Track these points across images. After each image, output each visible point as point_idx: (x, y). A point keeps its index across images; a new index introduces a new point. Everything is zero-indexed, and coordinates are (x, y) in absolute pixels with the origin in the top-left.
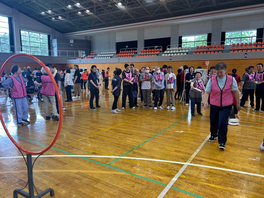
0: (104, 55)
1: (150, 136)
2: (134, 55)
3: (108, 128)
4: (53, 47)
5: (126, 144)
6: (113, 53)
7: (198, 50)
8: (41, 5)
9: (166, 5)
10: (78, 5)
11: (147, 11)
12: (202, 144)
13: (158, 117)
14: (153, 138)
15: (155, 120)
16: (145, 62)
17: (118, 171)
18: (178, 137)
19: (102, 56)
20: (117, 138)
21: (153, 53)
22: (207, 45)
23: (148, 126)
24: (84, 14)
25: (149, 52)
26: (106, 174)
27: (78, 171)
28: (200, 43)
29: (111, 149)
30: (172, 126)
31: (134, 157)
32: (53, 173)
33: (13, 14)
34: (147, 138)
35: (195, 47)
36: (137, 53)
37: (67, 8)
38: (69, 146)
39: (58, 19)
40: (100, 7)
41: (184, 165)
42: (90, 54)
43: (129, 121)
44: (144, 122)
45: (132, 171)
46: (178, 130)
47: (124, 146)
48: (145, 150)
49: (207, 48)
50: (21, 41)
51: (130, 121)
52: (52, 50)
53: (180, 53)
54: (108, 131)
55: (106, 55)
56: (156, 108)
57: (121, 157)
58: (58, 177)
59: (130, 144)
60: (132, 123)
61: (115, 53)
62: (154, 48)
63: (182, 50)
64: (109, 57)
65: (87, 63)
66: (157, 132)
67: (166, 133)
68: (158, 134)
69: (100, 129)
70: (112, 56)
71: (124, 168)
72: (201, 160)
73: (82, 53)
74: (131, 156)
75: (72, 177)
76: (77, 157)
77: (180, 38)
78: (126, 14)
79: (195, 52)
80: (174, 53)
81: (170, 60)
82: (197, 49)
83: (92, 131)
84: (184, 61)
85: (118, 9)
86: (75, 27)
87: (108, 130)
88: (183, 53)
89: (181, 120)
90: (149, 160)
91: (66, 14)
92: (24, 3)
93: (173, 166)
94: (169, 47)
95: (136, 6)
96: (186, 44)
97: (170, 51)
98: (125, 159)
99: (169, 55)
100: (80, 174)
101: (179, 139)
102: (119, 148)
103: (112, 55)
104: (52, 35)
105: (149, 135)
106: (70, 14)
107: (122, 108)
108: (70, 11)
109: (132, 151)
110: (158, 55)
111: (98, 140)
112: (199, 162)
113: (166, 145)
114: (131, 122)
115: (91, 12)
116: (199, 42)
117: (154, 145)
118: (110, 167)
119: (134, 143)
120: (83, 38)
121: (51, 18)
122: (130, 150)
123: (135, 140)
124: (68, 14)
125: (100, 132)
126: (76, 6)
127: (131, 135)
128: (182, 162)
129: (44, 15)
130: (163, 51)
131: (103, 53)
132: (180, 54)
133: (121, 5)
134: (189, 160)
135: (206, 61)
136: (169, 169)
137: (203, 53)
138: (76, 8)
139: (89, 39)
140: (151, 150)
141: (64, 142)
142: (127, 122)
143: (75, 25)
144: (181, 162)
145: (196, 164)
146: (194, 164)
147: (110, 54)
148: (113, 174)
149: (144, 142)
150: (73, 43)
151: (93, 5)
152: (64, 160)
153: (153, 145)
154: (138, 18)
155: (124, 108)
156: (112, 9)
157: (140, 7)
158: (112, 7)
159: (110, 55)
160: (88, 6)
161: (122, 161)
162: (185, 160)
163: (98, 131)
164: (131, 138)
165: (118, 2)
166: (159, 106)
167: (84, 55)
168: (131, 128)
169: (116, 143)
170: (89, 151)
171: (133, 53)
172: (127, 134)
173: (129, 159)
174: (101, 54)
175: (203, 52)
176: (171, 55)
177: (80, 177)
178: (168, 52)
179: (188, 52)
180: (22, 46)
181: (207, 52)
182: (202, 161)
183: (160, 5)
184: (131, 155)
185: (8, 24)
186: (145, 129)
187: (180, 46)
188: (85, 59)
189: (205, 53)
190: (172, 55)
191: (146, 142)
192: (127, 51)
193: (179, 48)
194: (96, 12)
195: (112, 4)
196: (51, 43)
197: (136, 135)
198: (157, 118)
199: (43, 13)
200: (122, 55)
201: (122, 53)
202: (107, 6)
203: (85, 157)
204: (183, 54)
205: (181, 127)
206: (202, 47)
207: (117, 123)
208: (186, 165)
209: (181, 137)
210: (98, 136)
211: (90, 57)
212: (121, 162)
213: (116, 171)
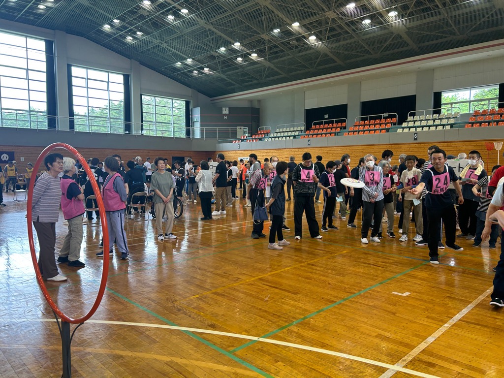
0: (282, 134)
1: (334, 299)
2: (339, 132)
3: (254, 277)
4: (194, 122)
5: (280, 312)
6: (299, 129)
7: (477, 119)
8: (175, 51)
9: (406, 32)
10: (237, 45)
11: (367, 48)
12: (446, 325)
13: (364, 258)
14: (338, 305)
15: (355, 265)
16: (361, 146)
17: (245, 369)
18: (395, 305)
19: (279, 135)
20: (267, 299)
21: (378, 127)
22: (499, 108)
23: (337, 277)
24: (247, 61)
25: (370, 125)
26: (219, 370)
27: (172, 358)
28: (484, 105)
29: (247, 319)
30: (389, 279)
31: (287, 342)
32: (127, 358)
33: (131, 69)
34: (326, 304)
35: (471, 112)
36: (345, 128)
37: (219, 53)
38: (174, 306)
39: (203, 73)
40: (276, 47)
41: (388, 369)
42: (256, 133)
43: (300, 265)
44: (330, 269)
45: (272, 371)
46: (398, 290)
47: (274, 316)
48: (314, 329)
49: (498, 114)
50: (142, 112)
51: (303, 264)
52: (191, 127)
53: (437, 126)
54: (253, 283)
55: (286, 134)
56: (365, 240)
57: (261, 339)
58: (132, 368)
59: (286, 314)
60: (306, 269)
61: (303, 129)
62: (380, 118)
63: (441, 119)
64: (292, 138)
65: (250, 149)
66: (353, 291)
67: (371, 294)
68: (353, 295)
69: (240, 276)
70: (297, 136)
71: (259, 362)
72: (431, 363)
73: (242, 131)
74: (281, 339)
75: (157, 371)
76: (178, 330)
77: (438, 97)
78: (326, 55)
79: (470, 123)
80: (423, 127)
81: (412, 141)
82: (474, 116)
83: (224, 280)
84: (444, 142)
85: (309, 48)
86: (233, 85)
87: (253, 281)
88: (444, 126)
89: (413, 268)
90: (314, 352)
91: (216, 64)
92: (148, 50)
93: (362, 370)
94: (413, 115)
95: (345, 39)
96: (451, 108)
97: (414, 123)
98: (268, 344)
99: (413, 130)
100: (172, 365)
101: (394, 311)
102: (263, 319)
103: (297, 133)
104: (192, 101)
105: (334, 297)
106: (223, 62)
107: (296, 237)
108: (224, 57)
109: (287, 329)
110: (388, 131)
111: (229, 300)
112: (424, 366)
113: (362, 320)
114: (304, 267)
115: (259, 56)
116: (483, 103)
117: (337, 318)
118: (232, 357)
119: (298, 311)
120: (246, 105)
121: (191, 72)
122: (284, 326)
123: (301, 305)
124: (221, 63)
125: (237, 284)
126: (234, 48)
127: (296, 293)
128: (387, 363)
129: (181, 68)
130: (400, 123)
131: (281, 130)
132: (436, 128)
133: (316, 40)
134: (403, 361)
135: (495, 140)
136: (351, 374)
137: (489, 125)
138: (234, 51)
139: (256, 105)
140: (326, 329)
141: (167, 299)
142: (296, 266)
143: (230, 81)
144: (384, 362)
145: (417, 370)
146: (412, 369)
147: (294, 131)
148: (234, 373)
149: (317, 312)
150: (228, 113)
151: (264, 43)
152: (154, 334)
153: (334, 318)
154: (348, 61)
155: (298, 237)
156: (298, 48)
157: (352, 40)
158: (299, 45)
159: (293, 134)
160: (254, 47)
161: (260, 347)
162: (394, 358)
163: (235, 281)
164: (293, 299)
165: (310, 35)
166: (373, 237)
167: (247, 135)
168: (300, 278)
169: (260, 309)
170: (206, 320)
171: (339, 127)
172: (288, 291)
173: (275, 344)
174: (277, 133)
175: (489, 123)
176: (416, 130)
177: (171, 372)
178: (411, 124)
179: (453, 124)
180: (144, 123)
181: (498, 122)
182: (432, 365)
183: (392, 33)
184: (281, 337)
185: (122, 86)
186: (329, 284)
187: (439, 112)
188: (248, 141)
189: (493, 125)
190: (418, 130)
191: (322, 310)
192: (326, 126)
193: (435, 115)
194: (269, 55)
195: (298, 40)
196: (191, 115)
197: (306, 296)
198: (362, 260)
199: (179, 64)
200: (316, 132)
201: (316, 129)
202: (289, 43)
203: (193, 332)
204: (443, 128)
205: (408, 283)
206: (487, 112)
207: (276, 267)
208: (393, 370)
209: (400, 305)
210: (231, 291)
211: (256, 139)
212: (258, 349)
213: (242, 368)
